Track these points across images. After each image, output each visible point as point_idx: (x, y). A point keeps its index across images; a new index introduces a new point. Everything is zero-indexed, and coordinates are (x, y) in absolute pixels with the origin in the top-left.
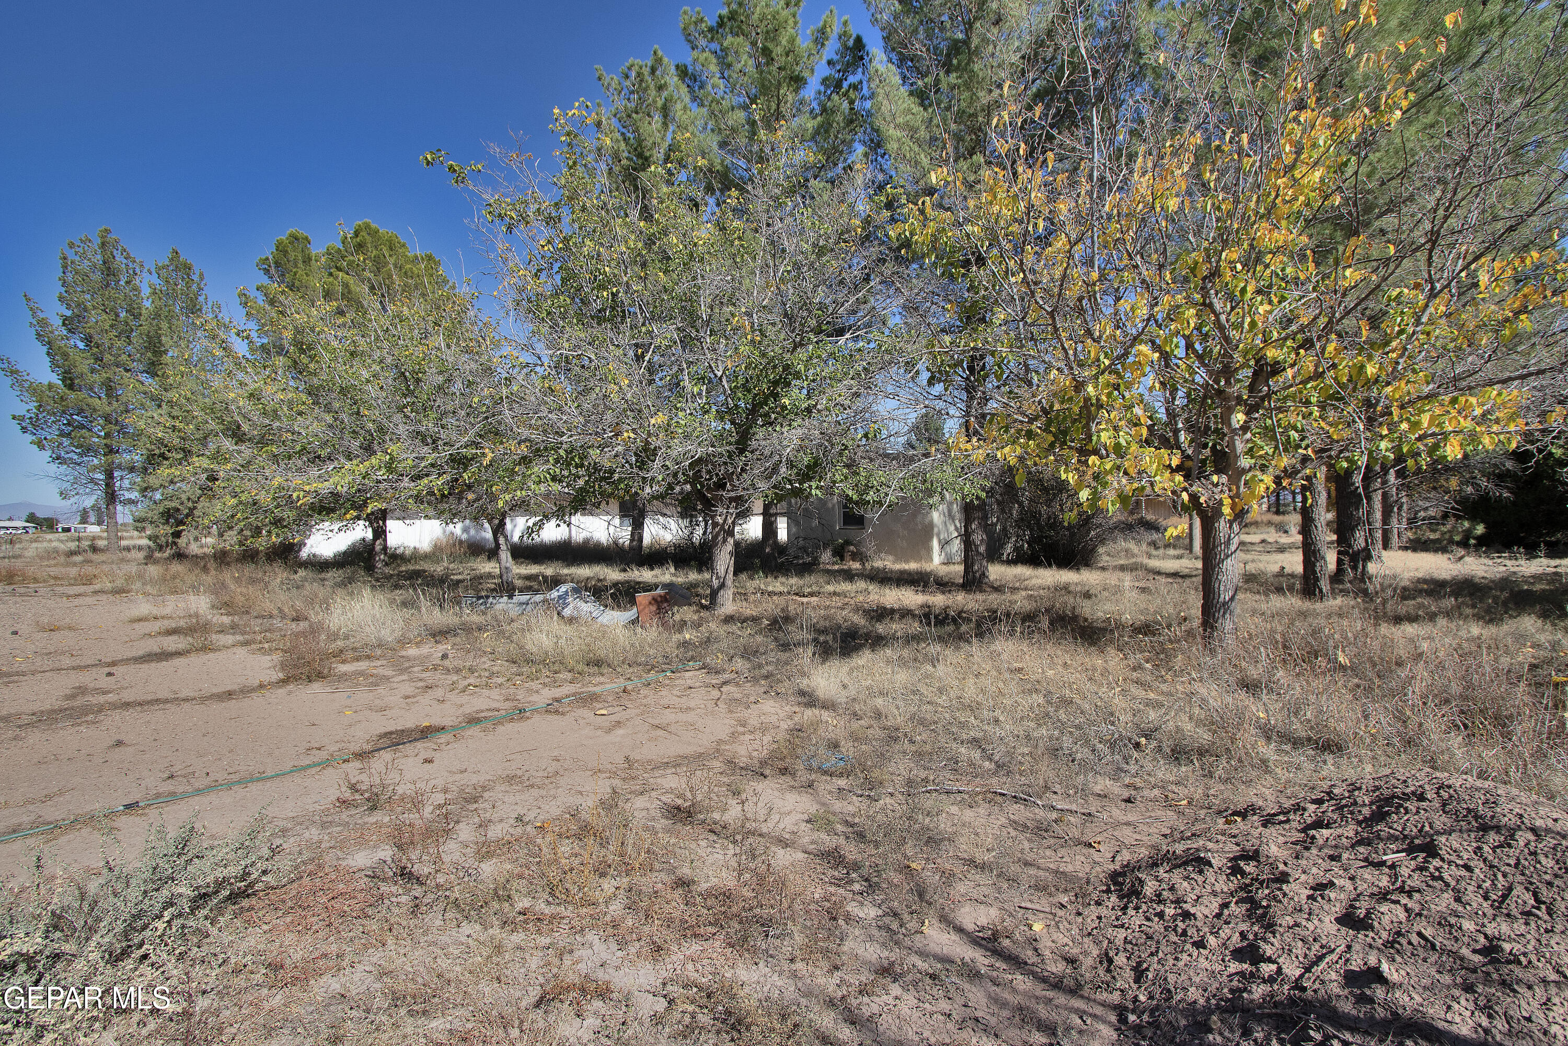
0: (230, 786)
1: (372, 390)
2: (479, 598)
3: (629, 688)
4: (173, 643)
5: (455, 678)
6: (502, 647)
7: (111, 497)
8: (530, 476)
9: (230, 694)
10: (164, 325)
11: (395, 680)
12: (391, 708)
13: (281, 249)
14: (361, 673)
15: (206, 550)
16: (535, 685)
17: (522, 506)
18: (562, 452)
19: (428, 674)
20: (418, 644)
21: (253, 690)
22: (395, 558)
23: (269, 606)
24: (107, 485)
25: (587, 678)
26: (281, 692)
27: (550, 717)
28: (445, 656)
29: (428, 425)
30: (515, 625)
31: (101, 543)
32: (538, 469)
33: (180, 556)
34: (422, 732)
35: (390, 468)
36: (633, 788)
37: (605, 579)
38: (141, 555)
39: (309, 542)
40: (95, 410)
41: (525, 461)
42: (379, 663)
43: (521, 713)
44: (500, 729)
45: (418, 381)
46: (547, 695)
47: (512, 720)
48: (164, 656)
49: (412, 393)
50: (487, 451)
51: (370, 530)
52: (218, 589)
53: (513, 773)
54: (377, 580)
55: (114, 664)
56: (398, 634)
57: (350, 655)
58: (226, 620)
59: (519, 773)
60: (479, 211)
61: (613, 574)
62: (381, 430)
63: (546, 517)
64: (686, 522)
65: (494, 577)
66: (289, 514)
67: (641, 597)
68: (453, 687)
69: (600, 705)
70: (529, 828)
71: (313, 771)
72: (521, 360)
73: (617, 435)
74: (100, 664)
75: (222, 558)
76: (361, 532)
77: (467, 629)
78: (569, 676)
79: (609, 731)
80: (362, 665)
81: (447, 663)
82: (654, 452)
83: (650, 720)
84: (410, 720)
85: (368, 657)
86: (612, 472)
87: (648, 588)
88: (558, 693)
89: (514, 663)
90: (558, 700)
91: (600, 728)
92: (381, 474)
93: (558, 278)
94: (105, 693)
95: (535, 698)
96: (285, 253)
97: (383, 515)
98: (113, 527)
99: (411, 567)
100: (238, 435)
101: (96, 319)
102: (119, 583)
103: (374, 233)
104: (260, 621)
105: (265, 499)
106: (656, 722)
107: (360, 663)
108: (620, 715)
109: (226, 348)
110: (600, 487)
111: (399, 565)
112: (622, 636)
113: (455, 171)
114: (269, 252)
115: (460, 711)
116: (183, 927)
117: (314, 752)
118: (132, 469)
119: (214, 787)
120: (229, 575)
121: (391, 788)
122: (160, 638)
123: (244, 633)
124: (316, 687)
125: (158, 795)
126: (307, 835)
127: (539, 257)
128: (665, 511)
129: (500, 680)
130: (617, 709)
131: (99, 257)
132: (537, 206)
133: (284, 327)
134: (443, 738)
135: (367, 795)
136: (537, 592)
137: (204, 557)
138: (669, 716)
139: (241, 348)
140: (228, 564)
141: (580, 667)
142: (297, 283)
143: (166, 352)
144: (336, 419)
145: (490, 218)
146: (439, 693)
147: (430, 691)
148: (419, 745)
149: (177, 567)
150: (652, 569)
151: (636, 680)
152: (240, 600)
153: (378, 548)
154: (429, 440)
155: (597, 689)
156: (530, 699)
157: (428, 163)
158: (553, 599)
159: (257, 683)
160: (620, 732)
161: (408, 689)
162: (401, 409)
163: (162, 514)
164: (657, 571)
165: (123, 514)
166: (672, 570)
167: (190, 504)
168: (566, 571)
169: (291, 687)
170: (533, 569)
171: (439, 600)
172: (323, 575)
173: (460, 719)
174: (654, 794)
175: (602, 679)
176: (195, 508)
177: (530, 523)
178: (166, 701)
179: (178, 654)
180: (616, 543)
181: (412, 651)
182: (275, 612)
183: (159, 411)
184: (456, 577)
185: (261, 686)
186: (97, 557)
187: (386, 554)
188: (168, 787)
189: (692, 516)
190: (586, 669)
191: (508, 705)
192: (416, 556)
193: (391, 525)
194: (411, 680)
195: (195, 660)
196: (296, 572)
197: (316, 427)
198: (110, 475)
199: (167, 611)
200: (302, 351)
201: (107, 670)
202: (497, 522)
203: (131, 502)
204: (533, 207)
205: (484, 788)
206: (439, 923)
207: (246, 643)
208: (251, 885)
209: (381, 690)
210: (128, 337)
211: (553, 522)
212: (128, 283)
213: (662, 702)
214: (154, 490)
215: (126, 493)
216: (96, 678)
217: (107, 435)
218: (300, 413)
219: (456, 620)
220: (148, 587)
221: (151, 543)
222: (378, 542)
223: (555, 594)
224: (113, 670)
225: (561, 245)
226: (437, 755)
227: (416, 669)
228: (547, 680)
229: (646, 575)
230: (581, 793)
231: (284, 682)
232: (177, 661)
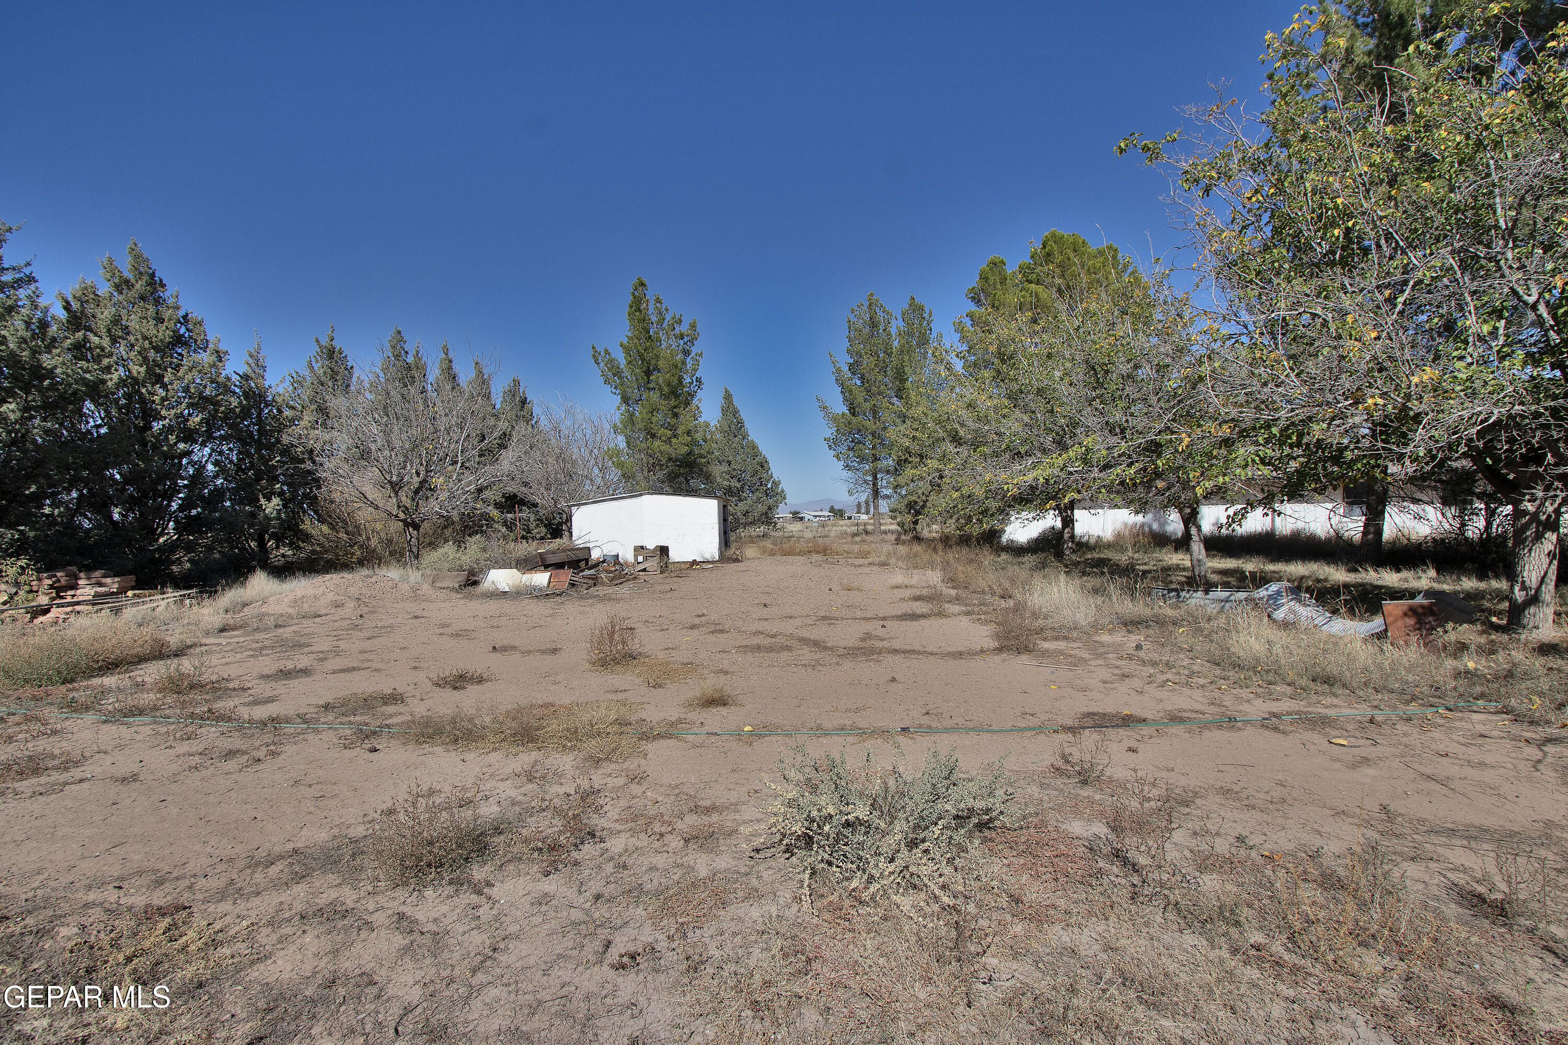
0: (968, 730)
1: (1064, 389)
2: (1170, 591)
3: (1379, 718)
4: (920, 607)
5: (1152, 671)
6: (1200, 646)
7: (876, 493)
8: (1234, 460)
9: (959, 655)
10: (906, 358)
11: (1092, 663)
12: (1091, 690)
13: (984, 278)
14: (1061, 652)
15: (934, 535)
16: (1244, 693)
17: (1218, 494)
18: (1275, 430)
19: (1123, 663)
20: (1110, 632)
21: (976, 654)
22: (1082, 546)
23: (982, 584)
24: (874, 484)
25: (1314, 698)
26: (998, 658)
27: (1267, 733)
28: (1138, 647)
29: (1118, 416)
30: (1214, 623)
31: (870, 528)
32: (1243, 451)
33: (918, 539)
34: (1123, 719)
35: (1085, 461)
36: (1399, 849)
37: (1326, 580)
38: (893, 537)
39: (1009, 529)
40: (867, 429)
41: (1227, 443)
42: (1076, 645)
43: (1231, 722)
44: (1207, 734)
45: (1107, 372)
46: (1259, 708)
47: (1220, 727)
48: (914, 617)
49: (1099, 385)
50: (1184, 435)
51: (1059, 519)
52: (946, 566)
53: (1228, 786)
54: (1066, 566)
55: (884, 619)
56: (1091, 619)
57: (1049, 633)
58: (953, 592)
59: (1236, 788)
60: (1174, 182)
61: (1338, 575)
62: (1074, 424)
63: (1251, 505)
64: (1452, 511)
65: (1184, 569)
66: (993, 505)
67: (1389, 605)
68: (1150, 679)
69: (1336, 733)
70: (1254, 854)
71: (1029, 734)
72: (1224, 332)
73: (1356, 403)
74: (876, 618)
75: (945, 540)
76: (1052, 520)
77: (1160, 622)
78: (1289, 690)
79: (1353, 766)
80: (1061, 645)
81: (1141, 654)
82: (1417, 419)
83: (1416, 766)
84: (1109, 705)
85: (1066, 638)
86: (1342, 450)
87: (1396, 594)
88: (1276, 707)
89: (1218, 665)
90: (1275, 715)
91: (1338, 760)
92: (1078, 466)
93: (1268, 230)
94: (882, 640)
95: (1245, 707)
96: (986, 279)
97: (1072, 505)
98: (877, 515)
99: (1096, 555)
100: (956, 440)
101: (868, 362)
102: (883, 558)
103: (1058, 240)
104: (976, 596)
105: (979, 492)
106: (1429, 771)
107: (1059, 643)
108: (1367, 750)
109: (949, 368)
110: (1325, 469)
111: (1084, 553)
112: (1365, 654)
113: (1149, 149)
114: (974, 281)
115: (1161, 706)
116: (951, 838)
117: (1028, 716)
118: (888, 472)
119: (955, 729)
120: (951, 555)
121: (1100, 768)
122: (911, 603)
123: (966, 605)
124: (1024, 658)
125: (920, 726)
126: (1029, 790)
127: (1244, 212)
128: (1418, 495)
129: (1202, 681)
130: (1361, 742)
131: (867, 315)
132: (1240, 156)
133: (990, 343)
134: (1146, 730)
135: (1077, 768)
136: (1239, 588)
137: (933, 540)
138: (1446, 768)
139: (958, 366)
140: (951, 546)
141: (1304, 682)
142: (996, 303)
143: (907, 379)
144: (1032, 419)
145: (1186, 186)
146: (1137, 683)
147: (1127, 679)
148: (1121, 731)
149: (917, 548)
150: (1398, 570)
151: (1387, 711)
152: (961, 576)
153: (1066, 536)
154: (1118, 430)
155: (1331, 712)
156: (1240, 708)
157: (1122, 150)
158: (1261, 599)
159: (979, 648)
160: (1371, 771)
161: (1104, 674)
162: (1090, 402)
163: (907, 506)
164: (1404, 574)
165: (884, 506)
166: (1432, 573)
167: (924, 498)
168: (1271, 567)
169: (1004, 655)
170: (1230, 564)
171: (1129, 589)
172: (1020, 559)
173: (1161, 714)
174: (1433, 865)
175: (1336, 701)
176: (927, 500)
177: (1231, 512)
178: (919, 653)
179: (923, 616)
180: (1338, 536)
181: (1105, 638)
182: (987, 589)
183: (905, 426)
184: (1141, 568)
185: (982, 651)
186: (869, 538)
187: (1073, 542)
188: (925, 720)
189: (1465, 502)
190: (1312, 685)
191: (1213, 709)
192: (1099, 545)
193: (1078, 514)
194: (1107, 665)
195: (934, 623)
196: (999, 556)
197: (1017, 427)
198: (875, 478)
199: (914, 581)
200: (1003, 361)
201: (881, 623)
202: (1188, 511)
203: (887, 497)
204: (1237, 156)
205: (1196, 794)
206: (1159, 919)
207: (967, 613)
208: (991, 820)
209: (1079, 670)
210: (885, 372)
211: (1259, 511)
212: (884, 330)
213: (1433, 746)
214: (902, 487)
215: (884, 490)
216: (874, 627)
217: (874, 447)
218: (1004, 417)
219: (1148, 612)
220: (900, 562)
221: (899, 528)
222: (1066, 531)
223: (1262, 593)
224: (885, 623)
225: (1272, 191)
226: (1141, 747)
227: (1111, 656)
228: (1259, 690)
229: (1390, 578)
230: (1320, 833)
231: (999, 650)
232: (923, 622)
